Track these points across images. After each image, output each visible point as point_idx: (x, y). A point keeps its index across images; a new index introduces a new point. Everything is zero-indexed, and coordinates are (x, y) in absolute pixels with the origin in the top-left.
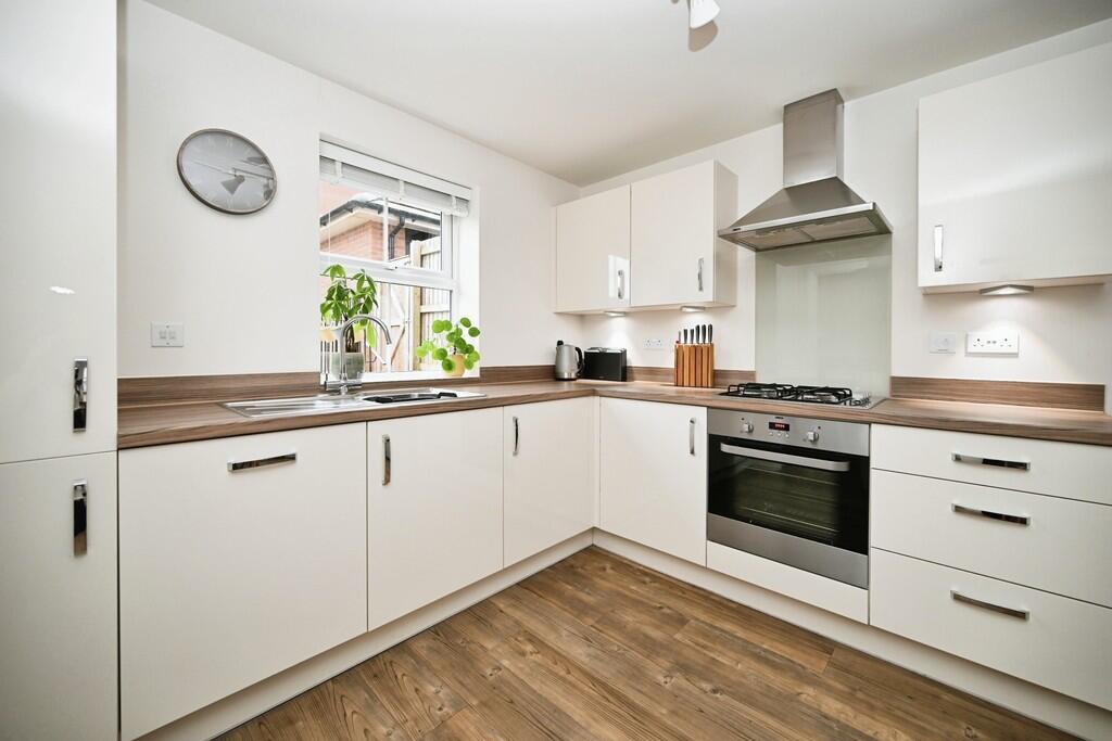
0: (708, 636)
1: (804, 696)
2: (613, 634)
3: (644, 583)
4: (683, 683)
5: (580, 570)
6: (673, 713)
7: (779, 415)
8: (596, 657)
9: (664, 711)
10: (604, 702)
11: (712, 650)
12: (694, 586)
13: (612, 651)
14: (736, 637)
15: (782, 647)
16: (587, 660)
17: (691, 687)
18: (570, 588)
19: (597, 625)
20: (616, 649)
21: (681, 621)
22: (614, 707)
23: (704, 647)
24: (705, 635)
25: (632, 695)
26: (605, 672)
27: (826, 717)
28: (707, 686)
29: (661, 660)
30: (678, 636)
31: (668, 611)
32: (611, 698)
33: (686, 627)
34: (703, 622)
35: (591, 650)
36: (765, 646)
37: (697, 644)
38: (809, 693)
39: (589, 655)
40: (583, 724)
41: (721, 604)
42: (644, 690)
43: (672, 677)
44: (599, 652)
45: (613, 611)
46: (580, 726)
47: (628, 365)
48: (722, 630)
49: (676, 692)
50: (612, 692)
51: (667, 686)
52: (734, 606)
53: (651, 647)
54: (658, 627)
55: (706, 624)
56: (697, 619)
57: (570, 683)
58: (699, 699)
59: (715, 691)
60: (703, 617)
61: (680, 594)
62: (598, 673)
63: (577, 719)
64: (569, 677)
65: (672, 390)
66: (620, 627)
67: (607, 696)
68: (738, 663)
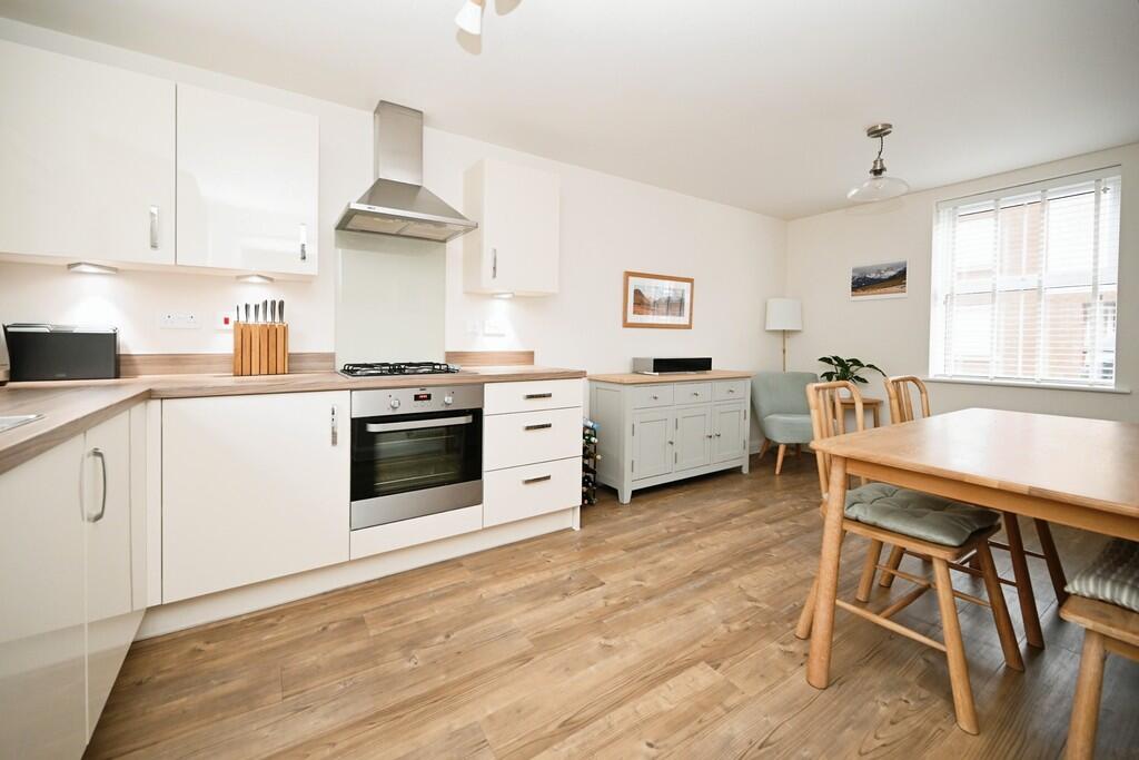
0: (391, 614)
1: (484, 596)
2: (319, 682)
3: (272, 625)
4: (424, 652)
5: (158, 678)
6: (448, 671)
7: (423, 387)
8: (336, 710)
9: (443, 677)
10: (397, 722)
11: (407, 619)
12: (325, 593)
13: (342, 691)
14: (408, 599)
15: (439, 582)
16: (331, 720)
17: (434, 649)
18: (184, 700)
19: (285, 694)
20: (342, 687)
21: (358, 622)
22: (412, 714)
23: (401, 622)
24: (391, 615)
25: (408, 695)
26: (364, 707)
27: (504, 595)
28: (441, 638)
29: (389, 656)
30: (372, 632)
31: (335, 625)
32: (401, 713)
33: (368, 622)
34: (373, 610)
35: (321, 711)
36: (431, 589)
37: (395, 624)
38: (483, 591)
39: (326, 716)
40: (414, 748)
41: (364, 589)
42: (412, 682)
43: (413, 657)
44: (334, 703)
45: (283, 669)
46: (412, 753)
47: (122, 351)
48: (394, 603)
49: (431, 660)
50: (392, 710)
51: (420, 664)
52: (376, 583)
53: (369, 656)
54: (349, 641)
55: (378, 608)
56: (366, 612)
57: (350, 747)
58: (447, 649)
59: (448, 636)
60: (369, 606)
61: (322, 607)
62: (359, 715)
63: (401, 754)
64: (339, 747)
65: (230, 381)
66: (315, 671)
67: (394, 716)
68: (433, 611)
